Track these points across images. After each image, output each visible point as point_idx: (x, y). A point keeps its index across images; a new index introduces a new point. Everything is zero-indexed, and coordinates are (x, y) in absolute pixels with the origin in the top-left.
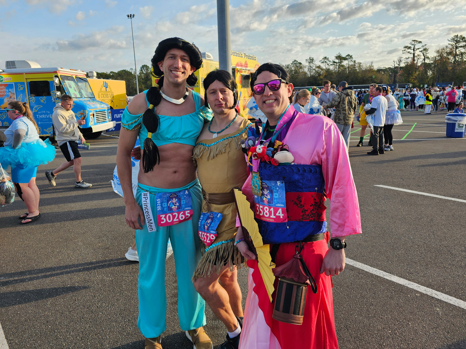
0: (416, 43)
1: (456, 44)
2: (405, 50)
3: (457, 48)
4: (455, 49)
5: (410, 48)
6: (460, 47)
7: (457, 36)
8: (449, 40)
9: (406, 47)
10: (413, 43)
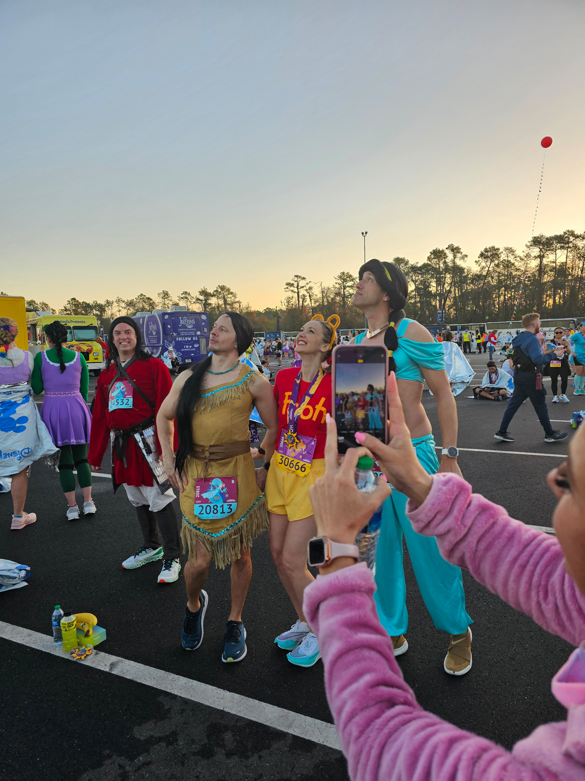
0: (299, 280)
1: (343, 282)
2: (287, 288)
3: (344, 288)
4: (342, 290)
5: (292, 285)
6: (349, 287)
7: (344, 273)
8: (336, 277)
9: (288, 284)
10: (296, 279)
